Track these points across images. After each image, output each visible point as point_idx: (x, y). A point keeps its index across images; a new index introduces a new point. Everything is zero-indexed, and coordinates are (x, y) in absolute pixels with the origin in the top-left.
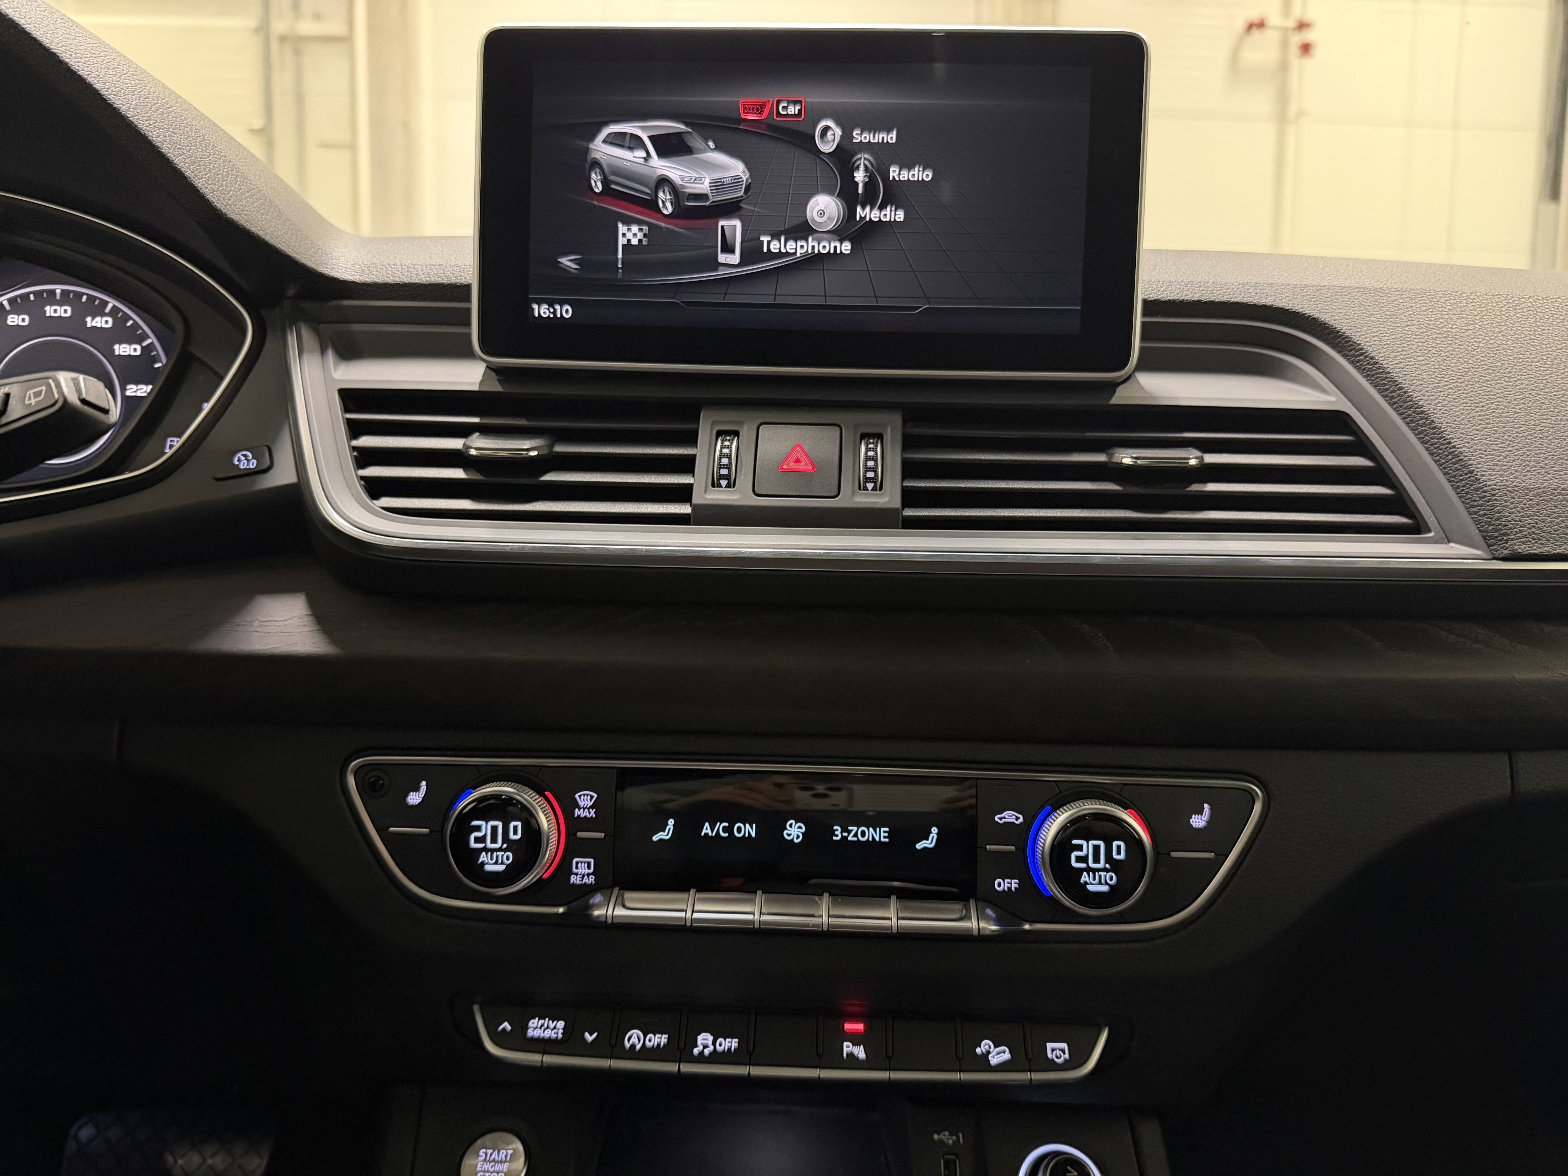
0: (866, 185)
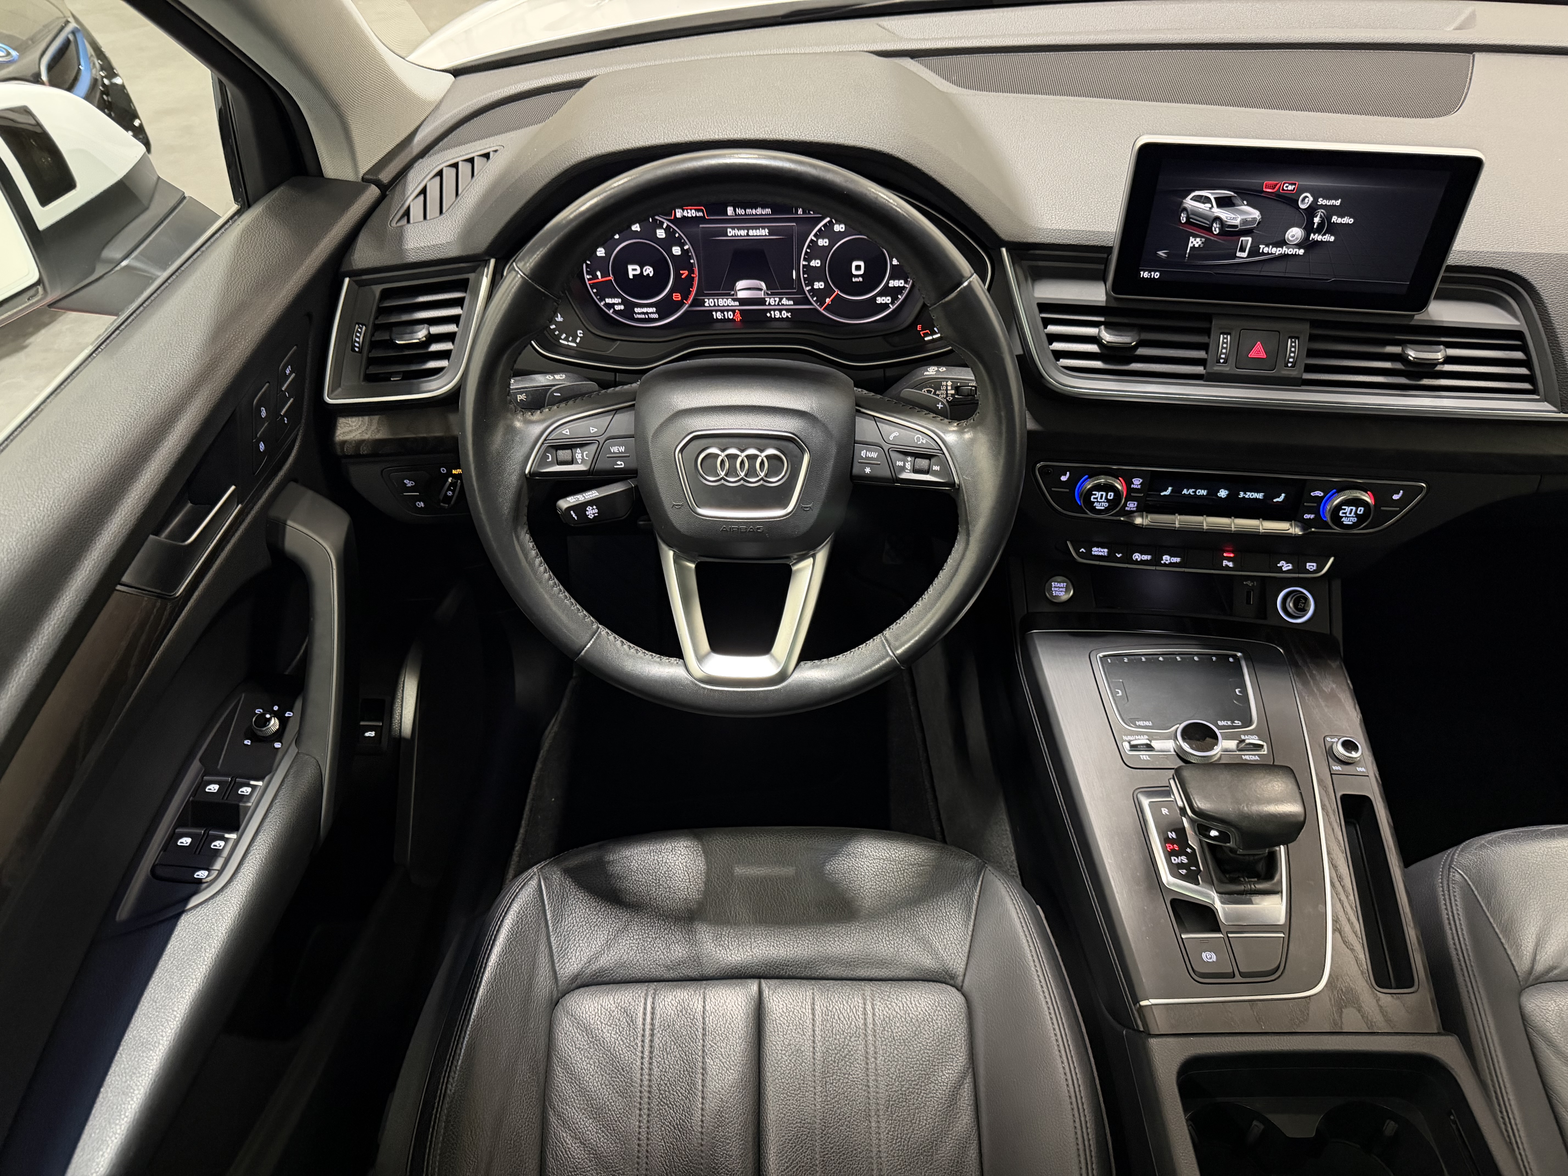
0: (1319, 224)
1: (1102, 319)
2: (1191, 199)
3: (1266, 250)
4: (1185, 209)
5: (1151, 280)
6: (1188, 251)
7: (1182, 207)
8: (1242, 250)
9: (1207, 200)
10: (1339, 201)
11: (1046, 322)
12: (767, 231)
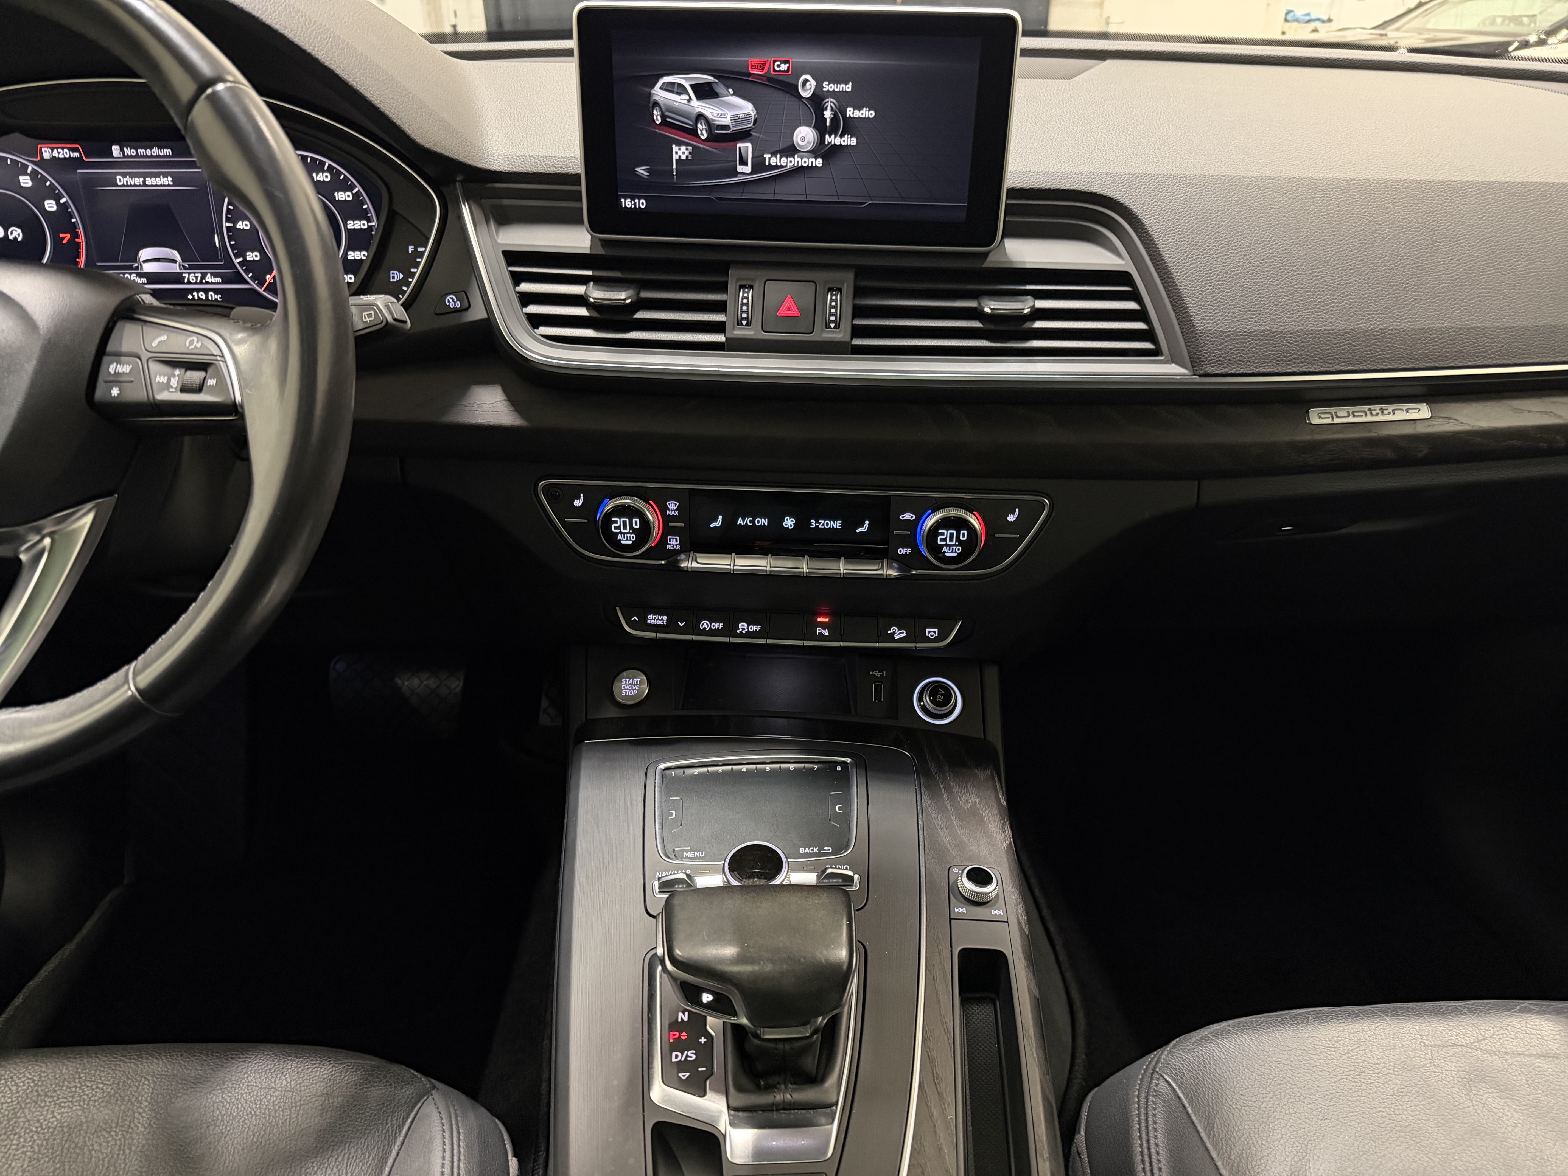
0: (832, 120)
1: (590, 273)
2: (661, 88)
3: (774, 161)
4: (656, 104)
5: (635, 211)
6: (674, 167)
7: (651, 101)
8: (743, 162)
9: (680, 89)
10: (850, 85)
11: (517, 278)
12: (170, 179)
